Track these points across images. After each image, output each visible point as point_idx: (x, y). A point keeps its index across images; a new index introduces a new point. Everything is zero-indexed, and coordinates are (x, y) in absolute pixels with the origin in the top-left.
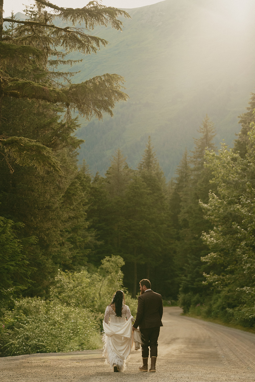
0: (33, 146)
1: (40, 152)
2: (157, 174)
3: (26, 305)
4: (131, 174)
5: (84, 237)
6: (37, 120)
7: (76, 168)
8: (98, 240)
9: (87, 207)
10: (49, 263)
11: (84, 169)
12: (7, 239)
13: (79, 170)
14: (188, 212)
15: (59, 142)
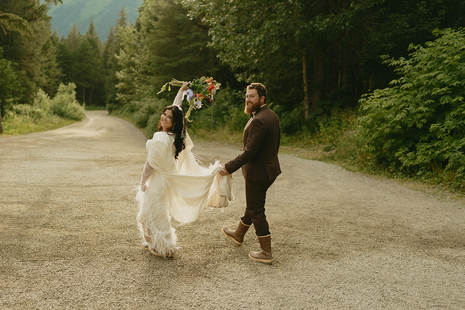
0: (17, 19)
1: (21, 23)
2: (96, 38)
3: (20, 109)
4: (82, 38)
5: (55, 71)
6: (24, 4)
7: (50, 33)
8: (63, 73)
9: (56, 55)
10: (33, 86)
11: (55, 33)
12: (8, 72)
13: (52, 34)
14: (112, 60)
15: (37, 17)
